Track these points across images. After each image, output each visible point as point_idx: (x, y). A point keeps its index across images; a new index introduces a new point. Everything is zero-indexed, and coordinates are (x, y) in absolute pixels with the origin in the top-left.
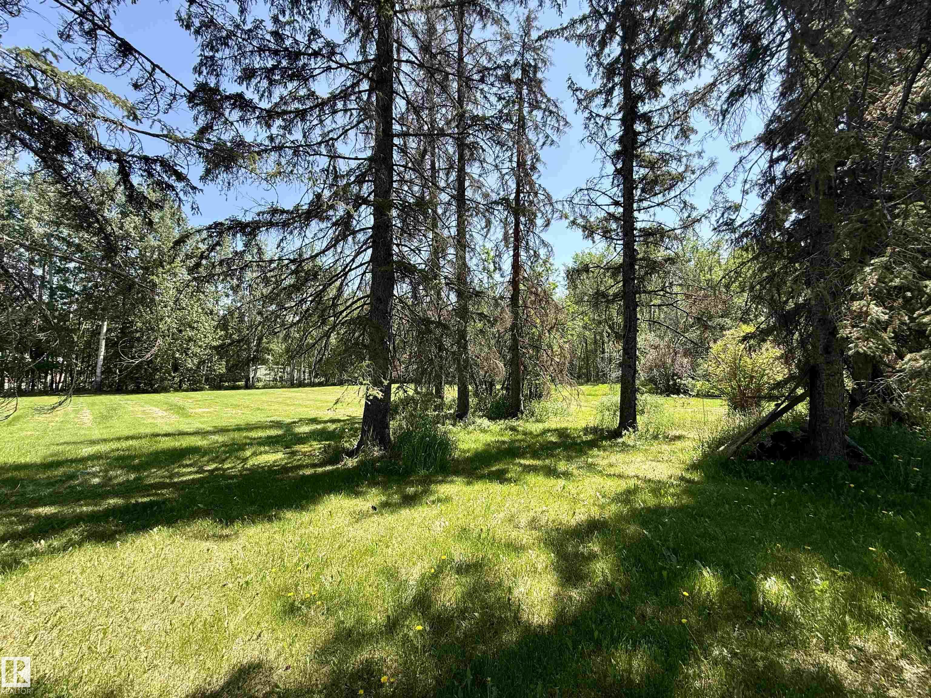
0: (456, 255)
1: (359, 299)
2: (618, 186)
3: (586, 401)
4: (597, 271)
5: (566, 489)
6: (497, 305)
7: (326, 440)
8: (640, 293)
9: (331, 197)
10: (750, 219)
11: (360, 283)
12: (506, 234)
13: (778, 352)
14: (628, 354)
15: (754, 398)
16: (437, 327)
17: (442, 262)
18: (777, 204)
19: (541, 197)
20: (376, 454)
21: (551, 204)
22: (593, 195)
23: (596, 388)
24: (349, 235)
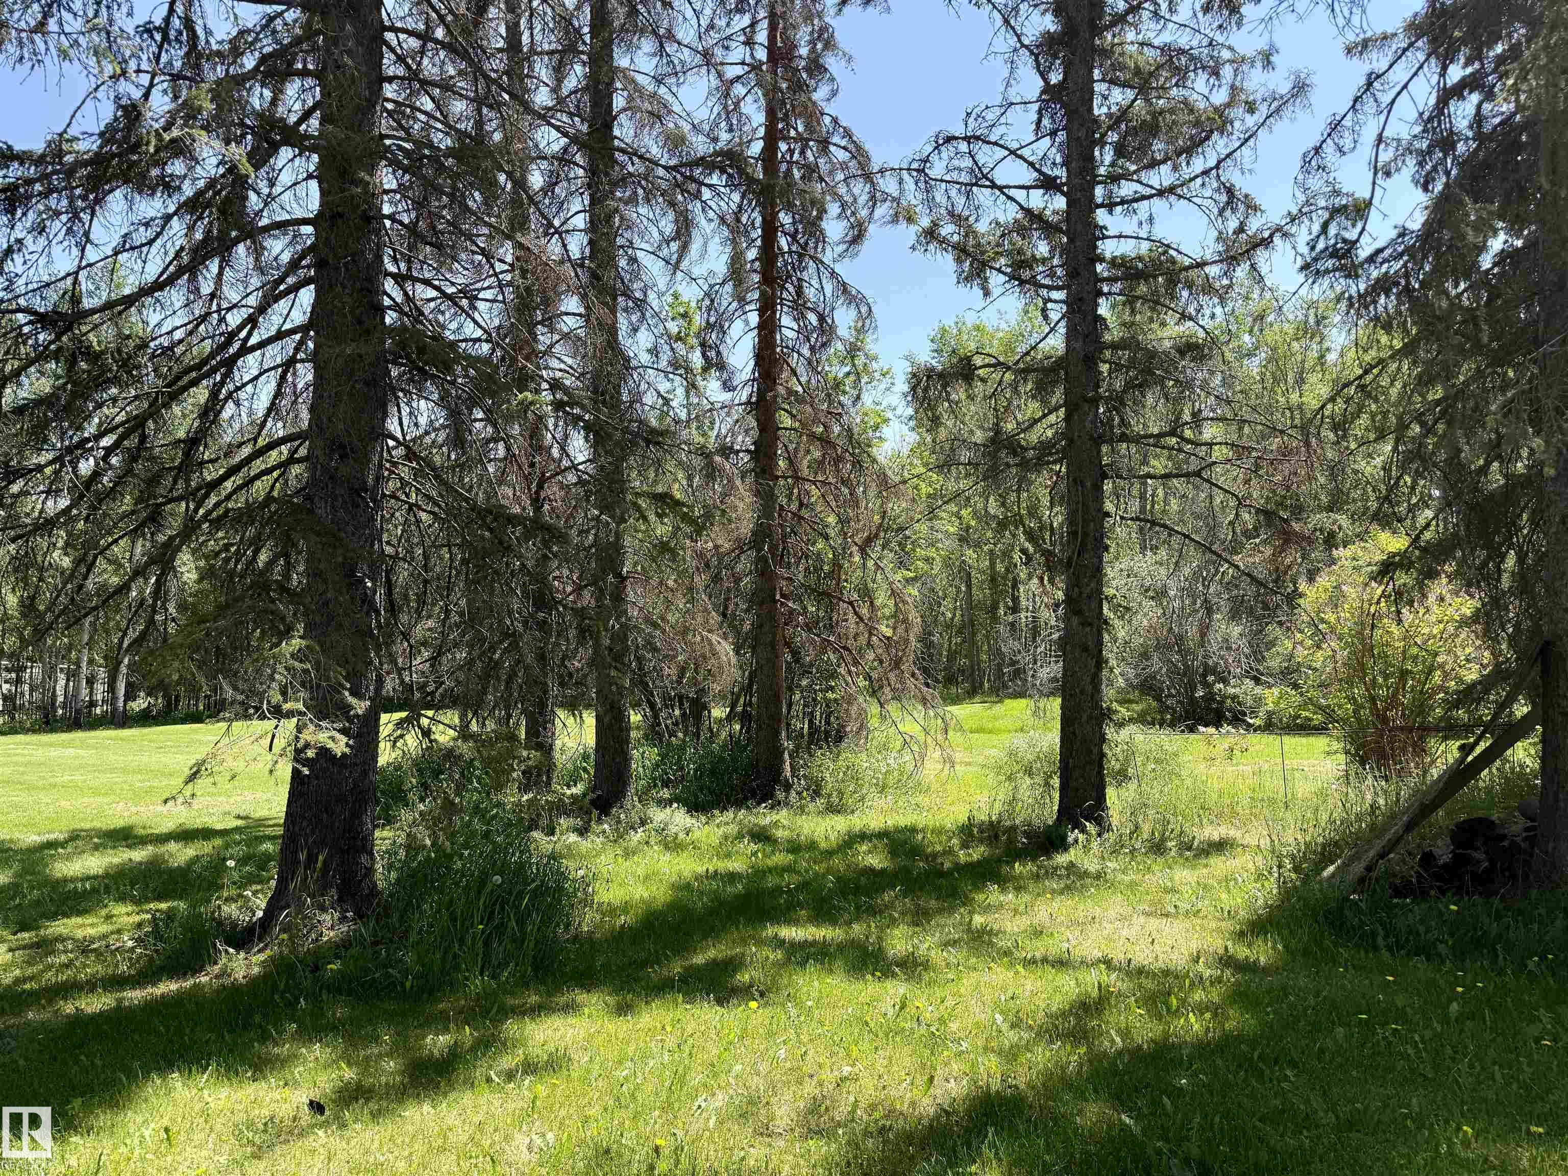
0: (587, 317)
1: (271, 446)
2: (1053, 134)
3: (969, 749)
4: (996, 376)
5: (910, 1010)
6: (711, 472)
7: (160, 898)
8: (1110, 442)
9: (173, 114)
10: (1392, 243)
11: (278, 394)
12: (736, 260)
13: (1467, 606)
14: (1078, 612)
15: (1411, 730)
16: (528, 535)
17: (544, 338)
18: (1461, 203)
19: (841, 155)
20: (329, 935)
21: (868, 177)
22: (986, 156)
23: (999, 709)
24: (236, 241)
